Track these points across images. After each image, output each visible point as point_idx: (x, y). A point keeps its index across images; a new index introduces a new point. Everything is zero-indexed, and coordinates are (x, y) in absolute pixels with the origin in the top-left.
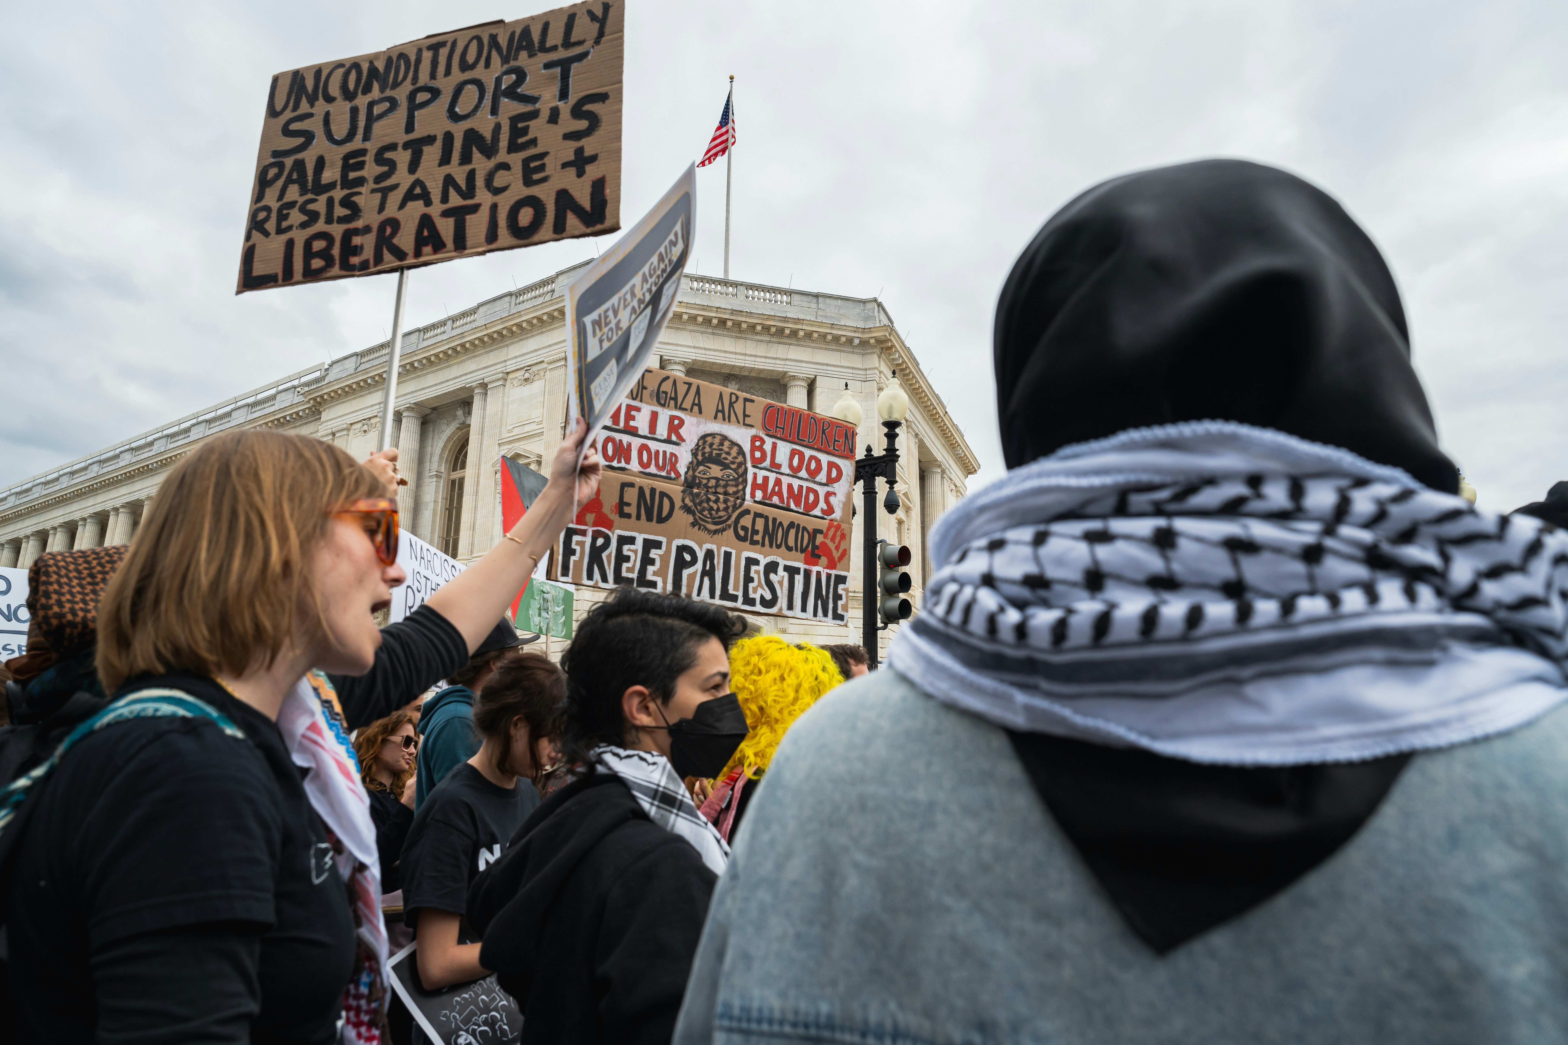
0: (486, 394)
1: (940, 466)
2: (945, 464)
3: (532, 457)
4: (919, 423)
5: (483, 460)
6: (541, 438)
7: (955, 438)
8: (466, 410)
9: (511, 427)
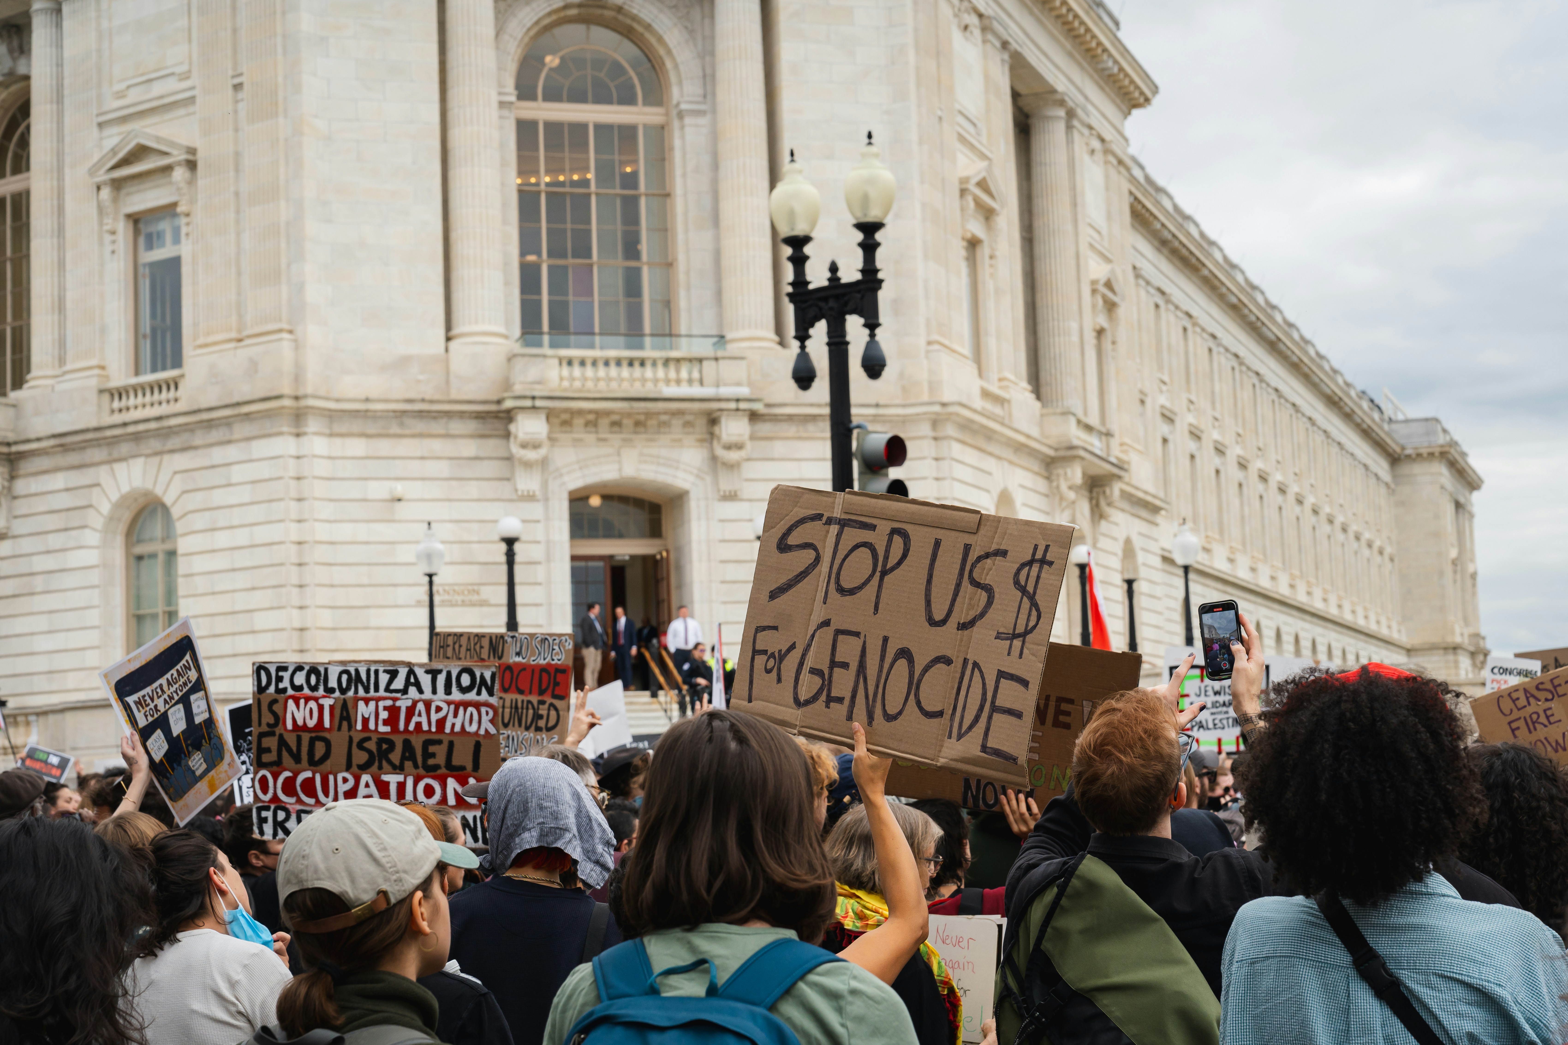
0: (59, 11)
1: (1062, 103)
2: (1074, 97)
3: (175, 152)
4: (1010, 16)
5: (68, 160)
6: (191, 109)
7: (1094, 37)
8: (15, 43)
9: (123, 86)
